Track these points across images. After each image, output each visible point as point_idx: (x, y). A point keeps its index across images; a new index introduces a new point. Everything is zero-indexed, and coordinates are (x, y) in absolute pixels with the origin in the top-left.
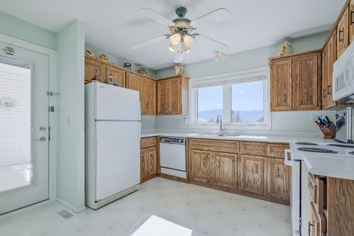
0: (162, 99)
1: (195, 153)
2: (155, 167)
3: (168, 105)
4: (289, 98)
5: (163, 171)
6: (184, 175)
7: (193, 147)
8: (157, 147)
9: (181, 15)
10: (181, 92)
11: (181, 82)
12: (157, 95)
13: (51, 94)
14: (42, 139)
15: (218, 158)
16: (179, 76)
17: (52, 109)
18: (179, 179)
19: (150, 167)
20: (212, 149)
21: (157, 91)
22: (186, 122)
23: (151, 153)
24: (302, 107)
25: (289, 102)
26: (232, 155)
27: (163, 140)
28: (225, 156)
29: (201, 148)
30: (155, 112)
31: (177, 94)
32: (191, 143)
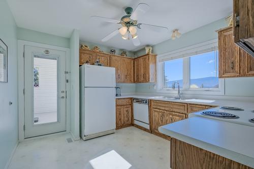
0: (137, 71)
1: (155, 111)
2: (130, 119)
3: (141, 76)
4: (237, 64)
5: (136, 122)
6: (148, 127)
7: (154, 107)
8: (132, 105)
9: (128, 13)
10: (149, 66)
11: (149, 59)
12: (134, 69)
13: (67, 73)
14: (63, 97)
15: (171, 116)
16: (148, 54)
17: (67, 81)
18: (145, 130)
19: (126, 119)
20: (166, 109)
21: (134, 66)
22: (155, 88)
23: (127, 109)
24: (250, 73)
25: (237, 68)
26: (182, 115)
27: (135, 101)
28: (176, 115)
29: (159, 107)
30: (133, 81)
31: (146, 68)
32: (152, 103)
